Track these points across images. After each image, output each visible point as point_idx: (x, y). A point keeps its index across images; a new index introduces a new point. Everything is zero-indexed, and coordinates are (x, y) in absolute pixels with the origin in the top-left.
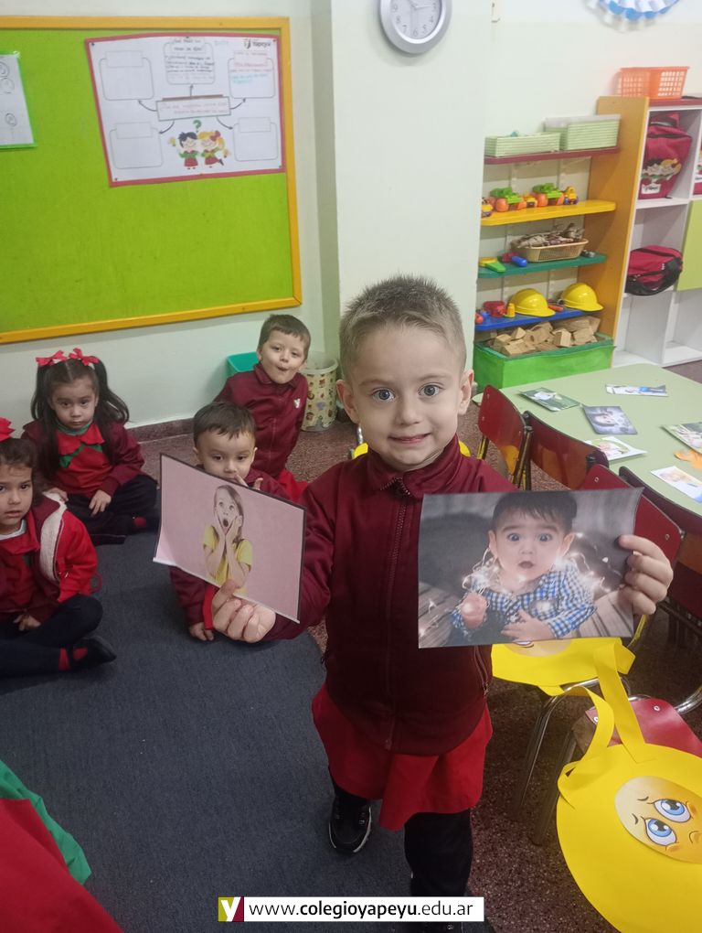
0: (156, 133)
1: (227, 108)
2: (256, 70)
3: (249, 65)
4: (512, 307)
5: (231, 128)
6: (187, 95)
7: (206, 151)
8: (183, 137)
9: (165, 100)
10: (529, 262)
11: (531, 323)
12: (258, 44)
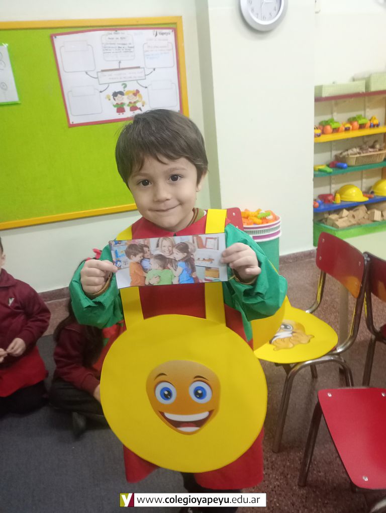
0: (98, 93)
1: (143, 75)
2: (161, 50)
3: (157, 47)
4: (338, 196)
5: (146, 88)
6: (117, 67)
7: (130, 103)
8: (115, 94)
9: (103, 71)
10: (349, 166)
11: (352, 207)
12: (162, 34)
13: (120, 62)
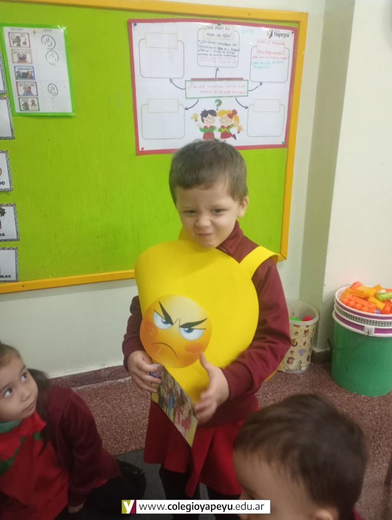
0: (182, 109)
1: (246, 89)
2: (274, 58)
3: (269, 53)
5: (247, 108)
6: (213, 77)
7: (223, 127)
8: (205, 114)
9: (193, 80)
12: (279, 35)
13: (217, 69)
